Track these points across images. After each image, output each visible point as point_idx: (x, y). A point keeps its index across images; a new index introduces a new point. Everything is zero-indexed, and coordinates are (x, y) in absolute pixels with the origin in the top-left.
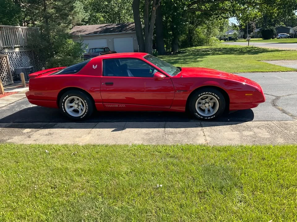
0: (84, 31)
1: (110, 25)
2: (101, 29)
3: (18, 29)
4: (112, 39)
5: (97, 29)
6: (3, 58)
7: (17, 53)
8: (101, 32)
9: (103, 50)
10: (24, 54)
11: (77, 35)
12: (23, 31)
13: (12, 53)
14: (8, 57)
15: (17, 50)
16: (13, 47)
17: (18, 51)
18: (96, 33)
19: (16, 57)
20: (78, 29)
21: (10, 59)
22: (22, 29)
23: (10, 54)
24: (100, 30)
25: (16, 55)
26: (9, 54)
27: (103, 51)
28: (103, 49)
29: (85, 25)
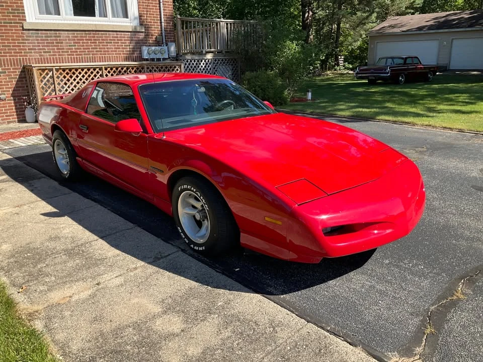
0: (402, 26)
1: (455, 14)
2: (434, 22)
3: (220, 23)
4: (451, 41)
5: (427, 21)
6: (175, 67)
7: (208, 61)
8: (431, 27)
9: (402, 61)
10: (221, 63)
11: (387, 32)
12: (227, 28)
13: (198, 61)
14: (182, 66)
15: (209, 56)
16: (204, 52)
17: (211, 58)
18: (420, 29)
19: (205, 67)
20: (393, 23)
21: (186, 70)
22: (227, 24)
23: (195, 61)
24: (431, 23)
25: (207, 64)
26: (193, 62)
27: (401, 64)
28: (403, 58)
29: (413, 14)
